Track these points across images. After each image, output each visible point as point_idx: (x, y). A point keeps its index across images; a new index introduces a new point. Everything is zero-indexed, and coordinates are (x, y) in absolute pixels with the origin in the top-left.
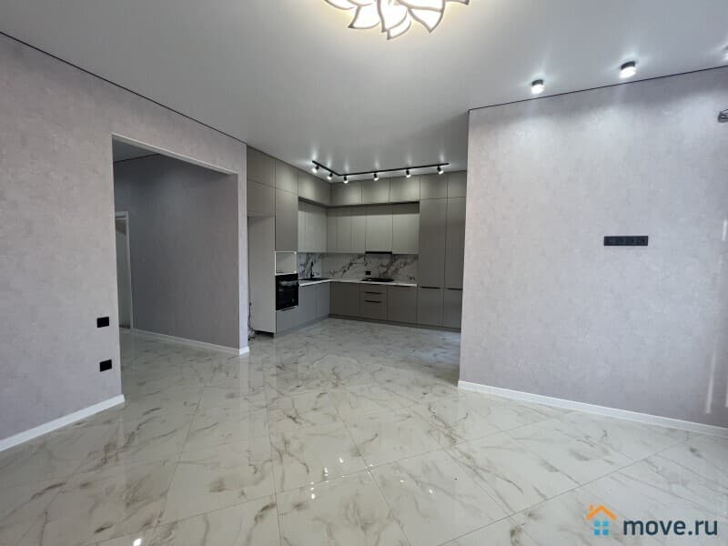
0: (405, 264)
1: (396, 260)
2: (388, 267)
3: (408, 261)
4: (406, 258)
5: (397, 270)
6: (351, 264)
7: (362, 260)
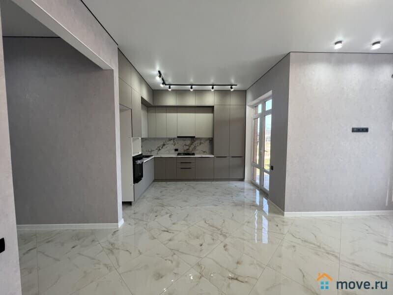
0: (200, 144)
1: (194, 141)
2: (189, 146)
3: (202, 141)
4: (201, 140)
5: (195, 148)
6: (164, 145)
7: (172, 142)
